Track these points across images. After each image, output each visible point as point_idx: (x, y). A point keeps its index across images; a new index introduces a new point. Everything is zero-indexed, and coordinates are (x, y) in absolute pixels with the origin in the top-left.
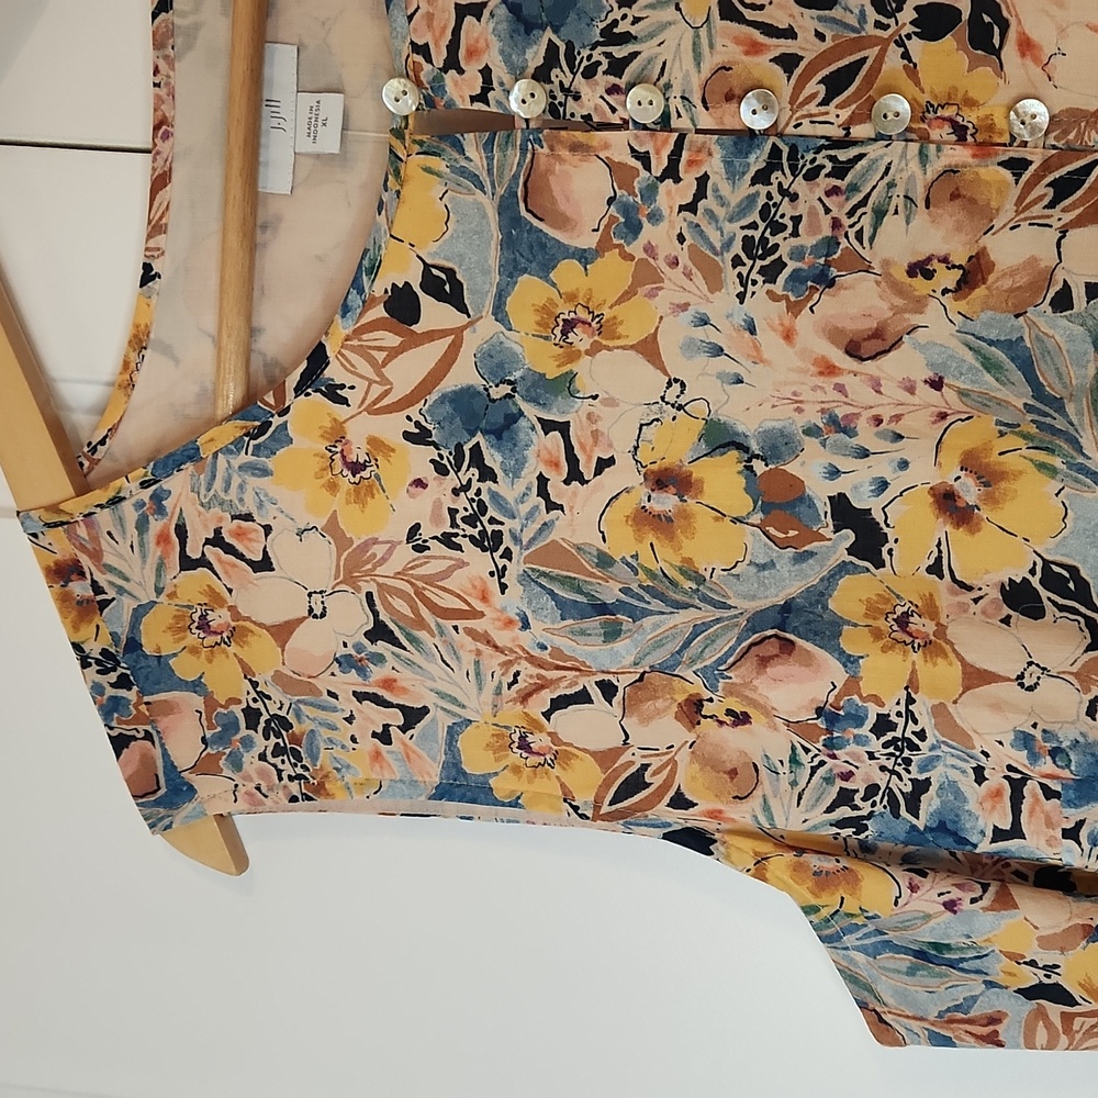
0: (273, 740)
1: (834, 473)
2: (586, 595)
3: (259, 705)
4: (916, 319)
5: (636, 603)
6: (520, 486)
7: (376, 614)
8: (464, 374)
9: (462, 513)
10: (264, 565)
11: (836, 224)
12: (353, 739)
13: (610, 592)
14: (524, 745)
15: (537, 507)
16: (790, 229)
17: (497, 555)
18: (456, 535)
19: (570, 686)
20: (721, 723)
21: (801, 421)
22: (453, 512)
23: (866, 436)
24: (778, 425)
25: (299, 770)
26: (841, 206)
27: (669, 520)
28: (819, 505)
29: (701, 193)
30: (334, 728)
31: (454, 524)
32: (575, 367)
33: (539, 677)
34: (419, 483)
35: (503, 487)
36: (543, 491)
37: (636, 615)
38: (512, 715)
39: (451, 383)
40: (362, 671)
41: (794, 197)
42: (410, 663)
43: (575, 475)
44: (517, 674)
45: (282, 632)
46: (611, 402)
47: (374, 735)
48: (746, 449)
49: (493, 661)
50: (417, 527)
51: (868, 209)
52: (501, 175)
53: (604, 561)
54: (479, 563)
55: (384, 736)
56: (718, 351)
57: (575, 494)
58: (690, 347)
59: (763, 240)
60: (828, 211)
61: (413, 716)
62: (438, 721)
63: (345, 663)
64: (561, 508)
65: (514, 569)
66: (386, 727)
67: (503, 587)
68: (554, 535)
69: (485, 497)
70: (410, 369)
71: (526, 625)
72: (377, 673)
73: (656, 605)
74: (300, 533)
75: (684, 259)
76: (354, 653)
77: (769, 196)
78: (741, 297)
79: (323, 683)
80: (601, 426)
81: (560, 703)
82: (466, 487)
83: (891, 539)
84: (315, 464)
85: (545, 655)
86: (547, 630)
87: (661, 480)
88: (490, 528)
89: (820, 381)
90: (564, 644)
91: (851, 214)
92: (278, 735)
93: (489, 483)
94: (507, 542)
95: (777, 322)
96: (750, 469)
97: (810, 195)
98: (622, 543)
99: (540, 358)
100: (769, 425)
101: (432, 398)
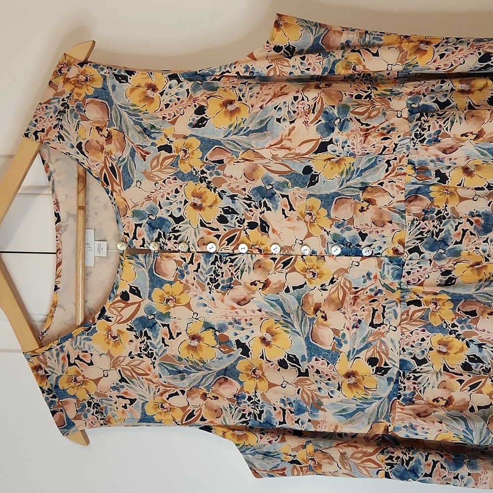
0: (95, 410)
1: (236, 334)
2: (176, 368)
3: (91, 401)
4: (253, 296)
5: (188, 370)
6: (157, 341)
7: (121, 375)
8: (142, 313)
9: (143, 348)
10: (91, 364)
11: (232, 274)
12: (117, 408)
13: (182, 367)
14: (162, 407)
15: (162, 346)
16: (221, 276)
17: (152, 359)
18: (141, 354)
19: (173, 391)
20: (212, 399)
21: (228, 321)
22: (140, 348)
23: (243, 324)
24: (222, 322)
25: (103, 417)
26: (233, 270)
27: (196, 347)
28: (233, 342)
29: (199, 267)
30: (111, 405)
31: (141, 351)
32: (170, 311)
33: (165, 389)
34: (131, 341)
35: (153, 341)
36: (163, 342)
37: (189, 373)
38: (158, 399)
39: (138, 315)
40: (118, 390)
41: (221, 268)
42: (131, 387)
43: (171, 337)
44: (159, 389)
45: (97, 381)
46: (179, 319)
47: (123, 407)
48: (214, 329)
49: (153, 386)
50: (131, 352)
51: (239, 270)
52: (148, 264)
53: (180, 359)
54: (148, 361)
55: (125, 407)
56: (206, 305)
57: (171, 342)
58: (199, 305)
59: (215, 278)
60: (230, 271)
61: (132, 401)
62: (139, 402)
63: (114, 388)
64: (168, 346)
65: (157, 362)
66: (125, 404)
67: (154, 367)
68: (167, 353)
69: (148, 344)
70: (127, 312)
71: (161, 377)
72: (122, 390)
73: (193, 370)
74: (100, 355)
75: (195, 284)
76: (116, 385)
77: (215, 268)
78: (210, 293)
79: (108, 394)
80: (177, 325)
81: (171, 396)
82: (143, 342)
83: (251, 350)
84: (104, 337)
85: (166, 384)
86: (166, 378)
87: (193, 338)
88: (150, 352)
89: (232, 311)
90: (171, 381)
91: (235, 272)
92: (97, 408)
93: (149, 340)
94: (155, 355)
95: (219, 297)
96: (215, 334)
97: (225, 267)
98: (184, 354)
99: (161, 308)
100: (219, 322)
101: (133, 319)
